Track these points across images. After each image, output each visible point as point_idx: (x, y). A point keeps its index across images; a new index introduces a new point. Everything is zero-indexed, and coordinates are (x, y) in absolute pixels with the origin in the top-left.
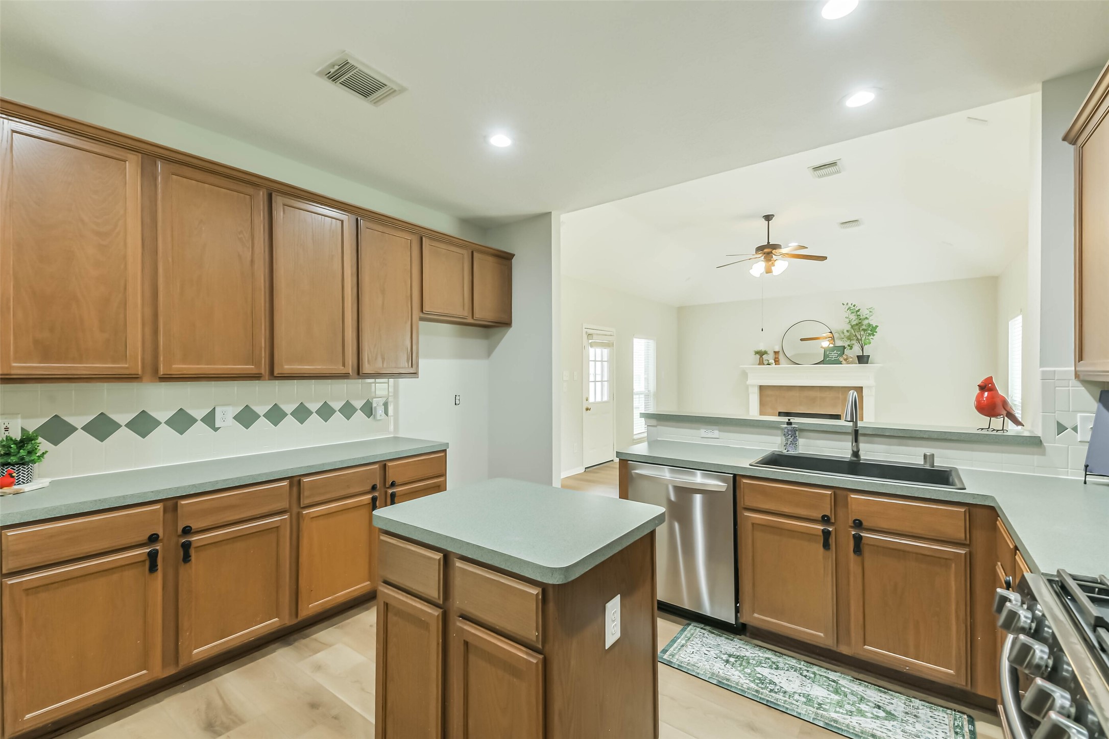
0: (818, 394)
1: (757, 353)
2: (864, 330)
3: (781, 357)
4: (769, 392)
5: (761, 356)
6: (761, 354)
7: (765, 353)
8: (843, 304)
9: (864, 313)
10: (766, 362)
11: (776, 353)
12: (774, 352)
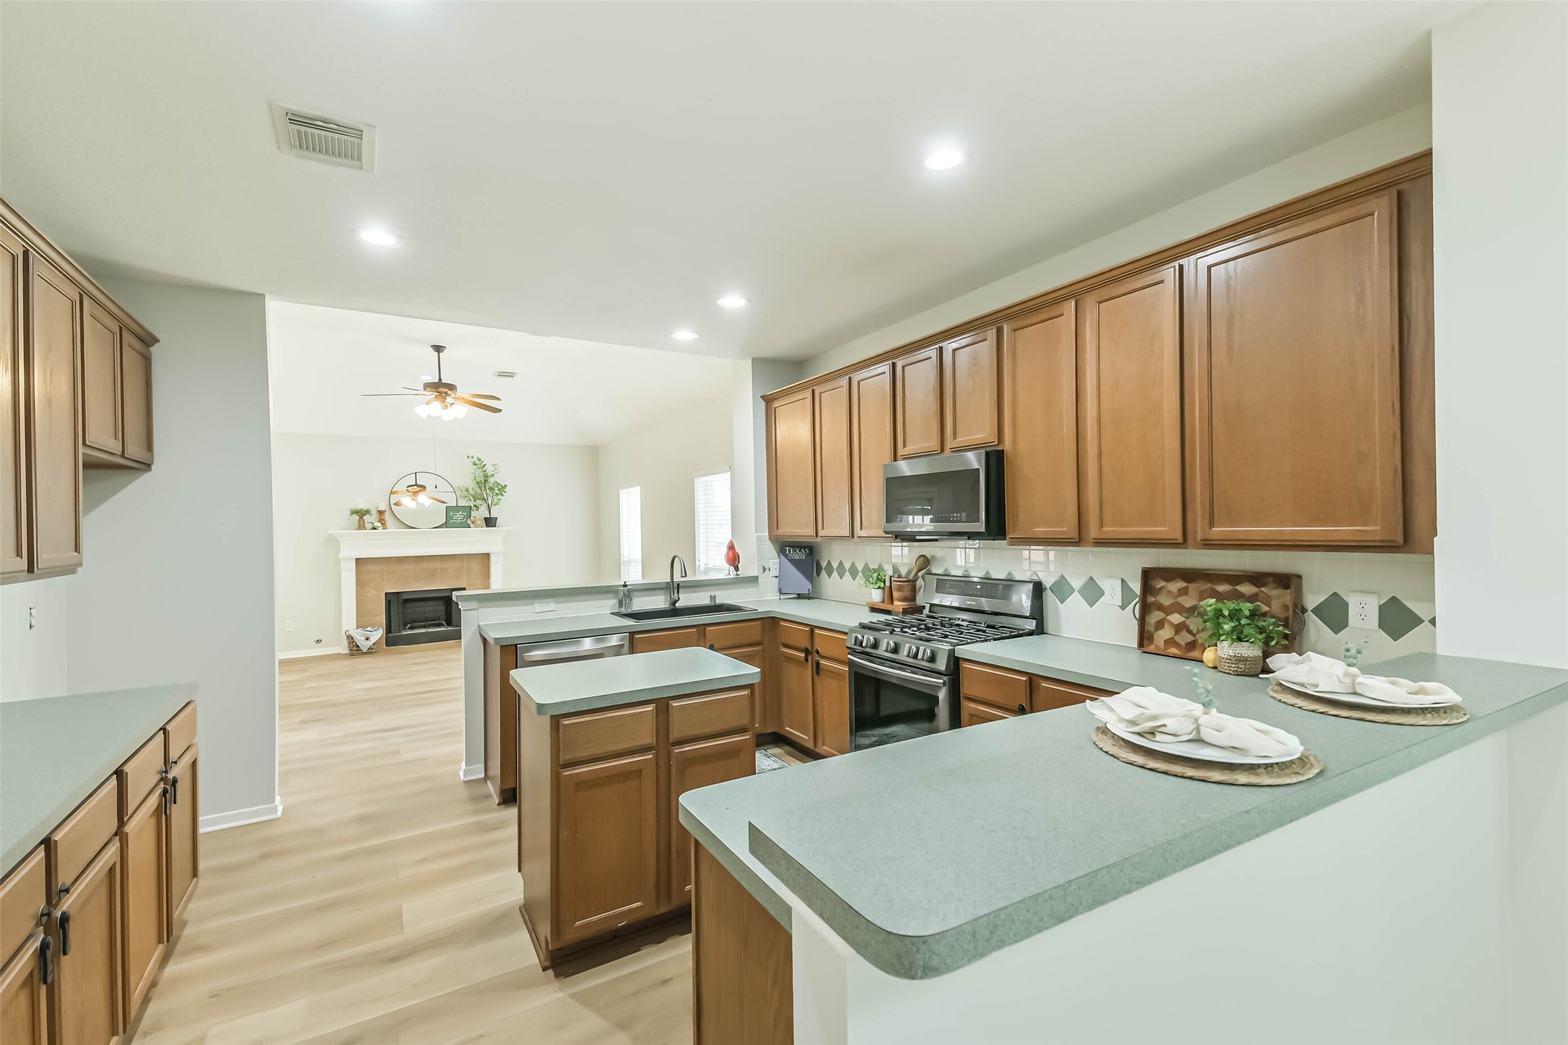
0: (438, 565)
1: (354, 512)
2: (490, 489)
3: (387, 517)
4: (372, 567)
5: (361, 517)
6: (361, 514)
7: (368, 512)
8: (468, 457)
9: (490, 470)
10: (369, 526)
11: (381, 513)
12: (379, 511)
